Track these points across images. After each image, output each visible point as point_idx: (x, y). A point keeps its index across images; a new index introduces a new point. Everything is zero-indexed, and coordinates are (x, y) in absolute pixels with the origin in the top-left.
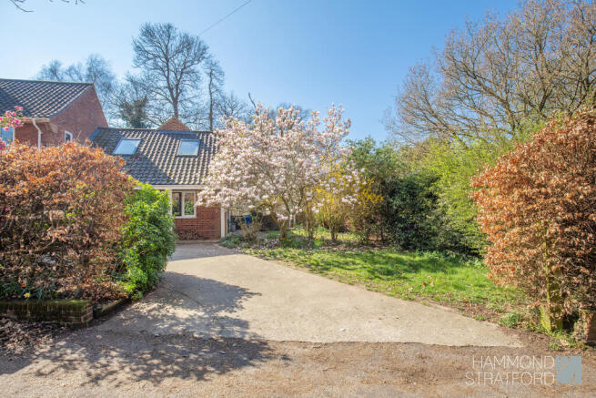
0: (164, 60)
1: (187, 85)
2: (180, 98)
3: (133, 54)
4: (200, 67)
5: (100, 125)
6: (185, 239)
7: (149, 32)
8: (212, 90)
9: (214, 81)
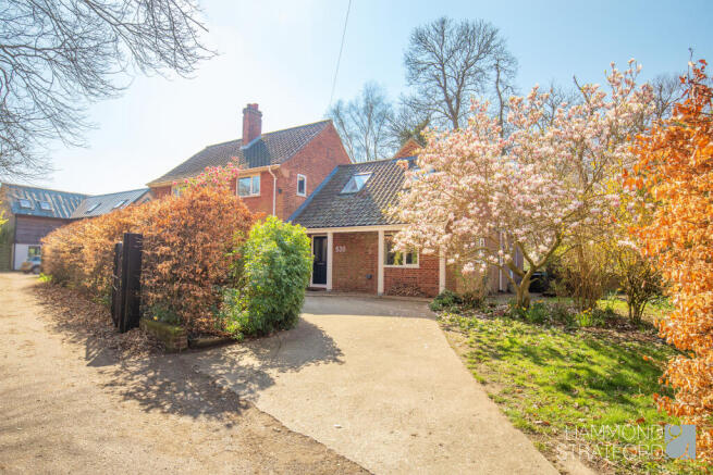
0: (438, 66)
1: (469, 92)
2: (461, 111)
3: (405, 70)
4: (486, 62)
5: (340, 162)
6: (404, 294)
7: (420, 39)
8: (501, 89)
9: (503, 76)
